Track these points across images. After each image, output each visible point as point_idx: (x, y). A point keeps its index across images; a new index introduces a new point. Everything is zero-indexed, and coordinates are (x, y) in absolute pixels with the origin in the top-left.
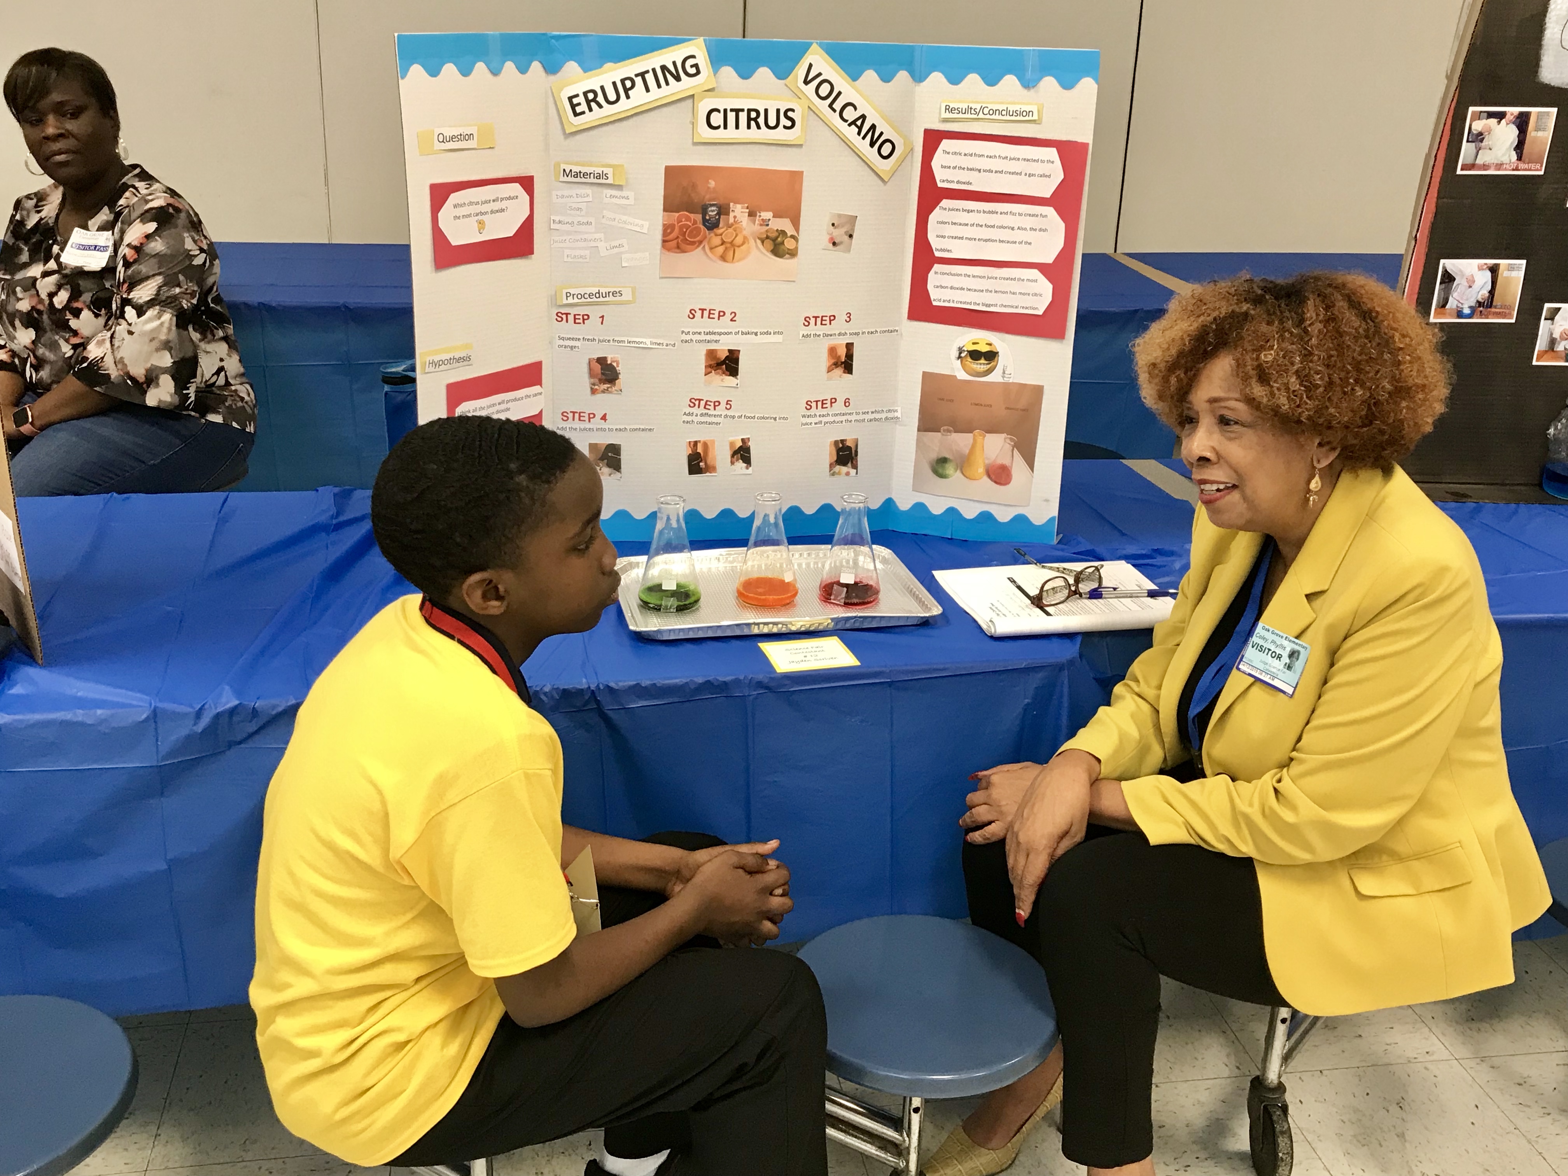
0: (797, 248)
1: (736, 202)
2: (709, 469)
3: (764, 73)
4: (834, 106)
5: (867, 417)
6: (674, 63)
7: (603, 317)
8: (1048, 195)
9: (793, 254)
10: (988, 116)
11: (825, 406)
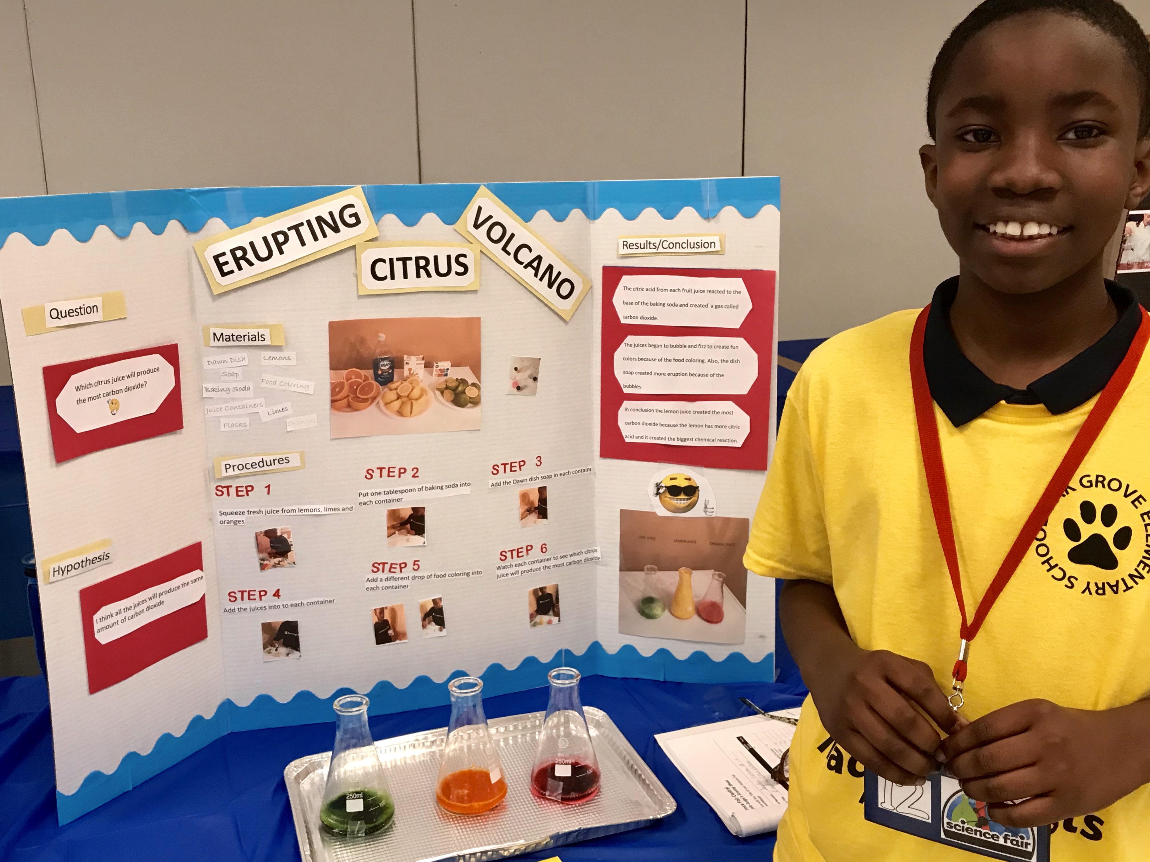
0: (479, 396)
1: (410, 354)
2: (398, 636)
3: (430, 219)
4: (508, 249)
5: (566, 561)
6: (331, 214)
7: (269, 486)
8: (736, 325)
9: (475, 402)
10: (668, 250)
11: (520, 554)
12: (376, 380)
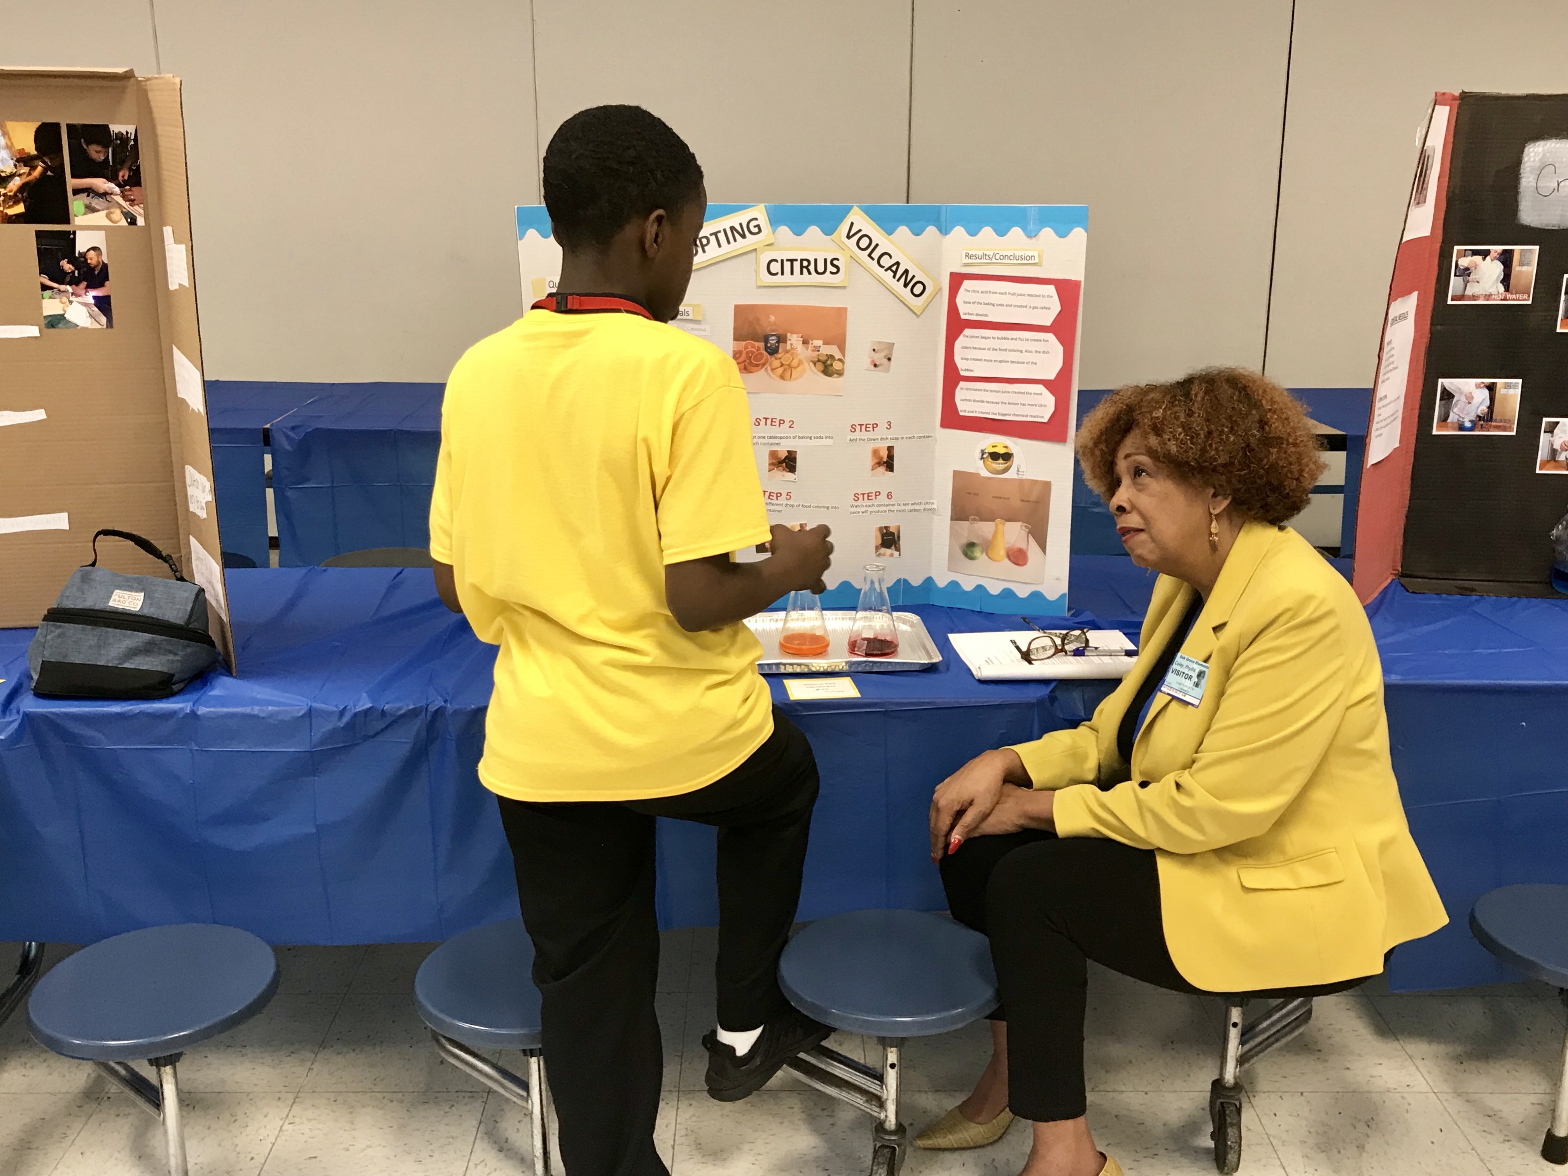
0: (843, 368)
1: (792, 333)
3: (814, 231)
4: (872, 255)
5: (908, 508)
6: (741, 225)
8: (1049, 324)
9: (840, 373)
10: (999, 261)
11: (870, 498)
12: (766, 351)
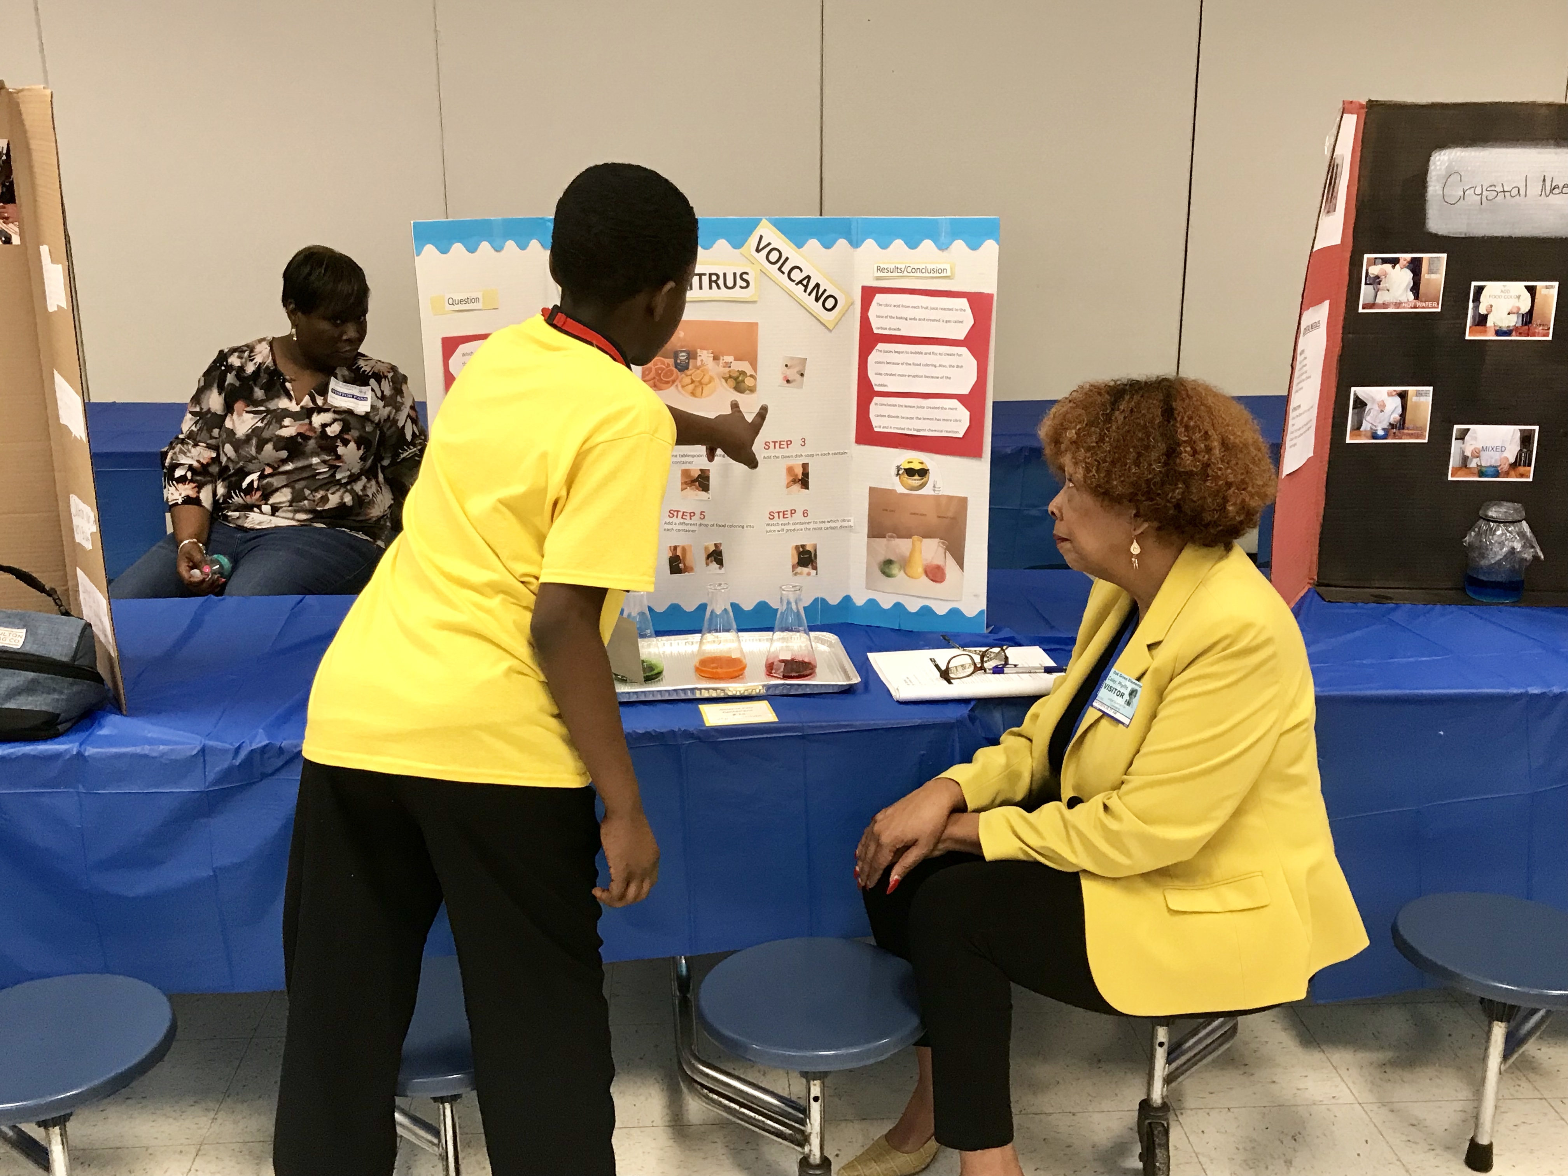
0: (755, 386)
1: (703, 348)
2: (687, 569)
3: (722, 245)
4: (783, 269)
8: (961, 336)
9: (752, 390)
10: (911, 274)
11: (785, 516)
12: (676, 367)
